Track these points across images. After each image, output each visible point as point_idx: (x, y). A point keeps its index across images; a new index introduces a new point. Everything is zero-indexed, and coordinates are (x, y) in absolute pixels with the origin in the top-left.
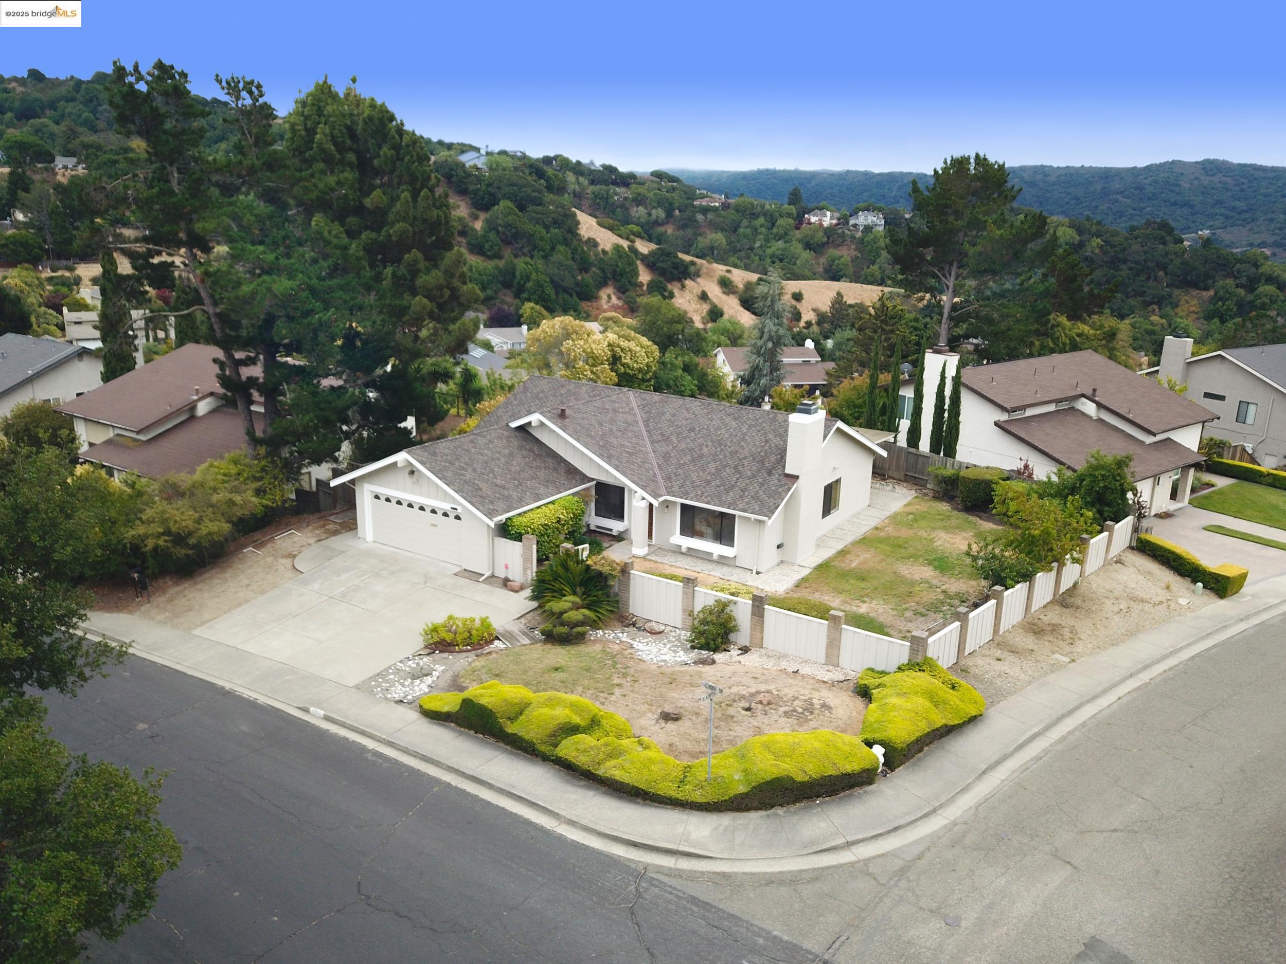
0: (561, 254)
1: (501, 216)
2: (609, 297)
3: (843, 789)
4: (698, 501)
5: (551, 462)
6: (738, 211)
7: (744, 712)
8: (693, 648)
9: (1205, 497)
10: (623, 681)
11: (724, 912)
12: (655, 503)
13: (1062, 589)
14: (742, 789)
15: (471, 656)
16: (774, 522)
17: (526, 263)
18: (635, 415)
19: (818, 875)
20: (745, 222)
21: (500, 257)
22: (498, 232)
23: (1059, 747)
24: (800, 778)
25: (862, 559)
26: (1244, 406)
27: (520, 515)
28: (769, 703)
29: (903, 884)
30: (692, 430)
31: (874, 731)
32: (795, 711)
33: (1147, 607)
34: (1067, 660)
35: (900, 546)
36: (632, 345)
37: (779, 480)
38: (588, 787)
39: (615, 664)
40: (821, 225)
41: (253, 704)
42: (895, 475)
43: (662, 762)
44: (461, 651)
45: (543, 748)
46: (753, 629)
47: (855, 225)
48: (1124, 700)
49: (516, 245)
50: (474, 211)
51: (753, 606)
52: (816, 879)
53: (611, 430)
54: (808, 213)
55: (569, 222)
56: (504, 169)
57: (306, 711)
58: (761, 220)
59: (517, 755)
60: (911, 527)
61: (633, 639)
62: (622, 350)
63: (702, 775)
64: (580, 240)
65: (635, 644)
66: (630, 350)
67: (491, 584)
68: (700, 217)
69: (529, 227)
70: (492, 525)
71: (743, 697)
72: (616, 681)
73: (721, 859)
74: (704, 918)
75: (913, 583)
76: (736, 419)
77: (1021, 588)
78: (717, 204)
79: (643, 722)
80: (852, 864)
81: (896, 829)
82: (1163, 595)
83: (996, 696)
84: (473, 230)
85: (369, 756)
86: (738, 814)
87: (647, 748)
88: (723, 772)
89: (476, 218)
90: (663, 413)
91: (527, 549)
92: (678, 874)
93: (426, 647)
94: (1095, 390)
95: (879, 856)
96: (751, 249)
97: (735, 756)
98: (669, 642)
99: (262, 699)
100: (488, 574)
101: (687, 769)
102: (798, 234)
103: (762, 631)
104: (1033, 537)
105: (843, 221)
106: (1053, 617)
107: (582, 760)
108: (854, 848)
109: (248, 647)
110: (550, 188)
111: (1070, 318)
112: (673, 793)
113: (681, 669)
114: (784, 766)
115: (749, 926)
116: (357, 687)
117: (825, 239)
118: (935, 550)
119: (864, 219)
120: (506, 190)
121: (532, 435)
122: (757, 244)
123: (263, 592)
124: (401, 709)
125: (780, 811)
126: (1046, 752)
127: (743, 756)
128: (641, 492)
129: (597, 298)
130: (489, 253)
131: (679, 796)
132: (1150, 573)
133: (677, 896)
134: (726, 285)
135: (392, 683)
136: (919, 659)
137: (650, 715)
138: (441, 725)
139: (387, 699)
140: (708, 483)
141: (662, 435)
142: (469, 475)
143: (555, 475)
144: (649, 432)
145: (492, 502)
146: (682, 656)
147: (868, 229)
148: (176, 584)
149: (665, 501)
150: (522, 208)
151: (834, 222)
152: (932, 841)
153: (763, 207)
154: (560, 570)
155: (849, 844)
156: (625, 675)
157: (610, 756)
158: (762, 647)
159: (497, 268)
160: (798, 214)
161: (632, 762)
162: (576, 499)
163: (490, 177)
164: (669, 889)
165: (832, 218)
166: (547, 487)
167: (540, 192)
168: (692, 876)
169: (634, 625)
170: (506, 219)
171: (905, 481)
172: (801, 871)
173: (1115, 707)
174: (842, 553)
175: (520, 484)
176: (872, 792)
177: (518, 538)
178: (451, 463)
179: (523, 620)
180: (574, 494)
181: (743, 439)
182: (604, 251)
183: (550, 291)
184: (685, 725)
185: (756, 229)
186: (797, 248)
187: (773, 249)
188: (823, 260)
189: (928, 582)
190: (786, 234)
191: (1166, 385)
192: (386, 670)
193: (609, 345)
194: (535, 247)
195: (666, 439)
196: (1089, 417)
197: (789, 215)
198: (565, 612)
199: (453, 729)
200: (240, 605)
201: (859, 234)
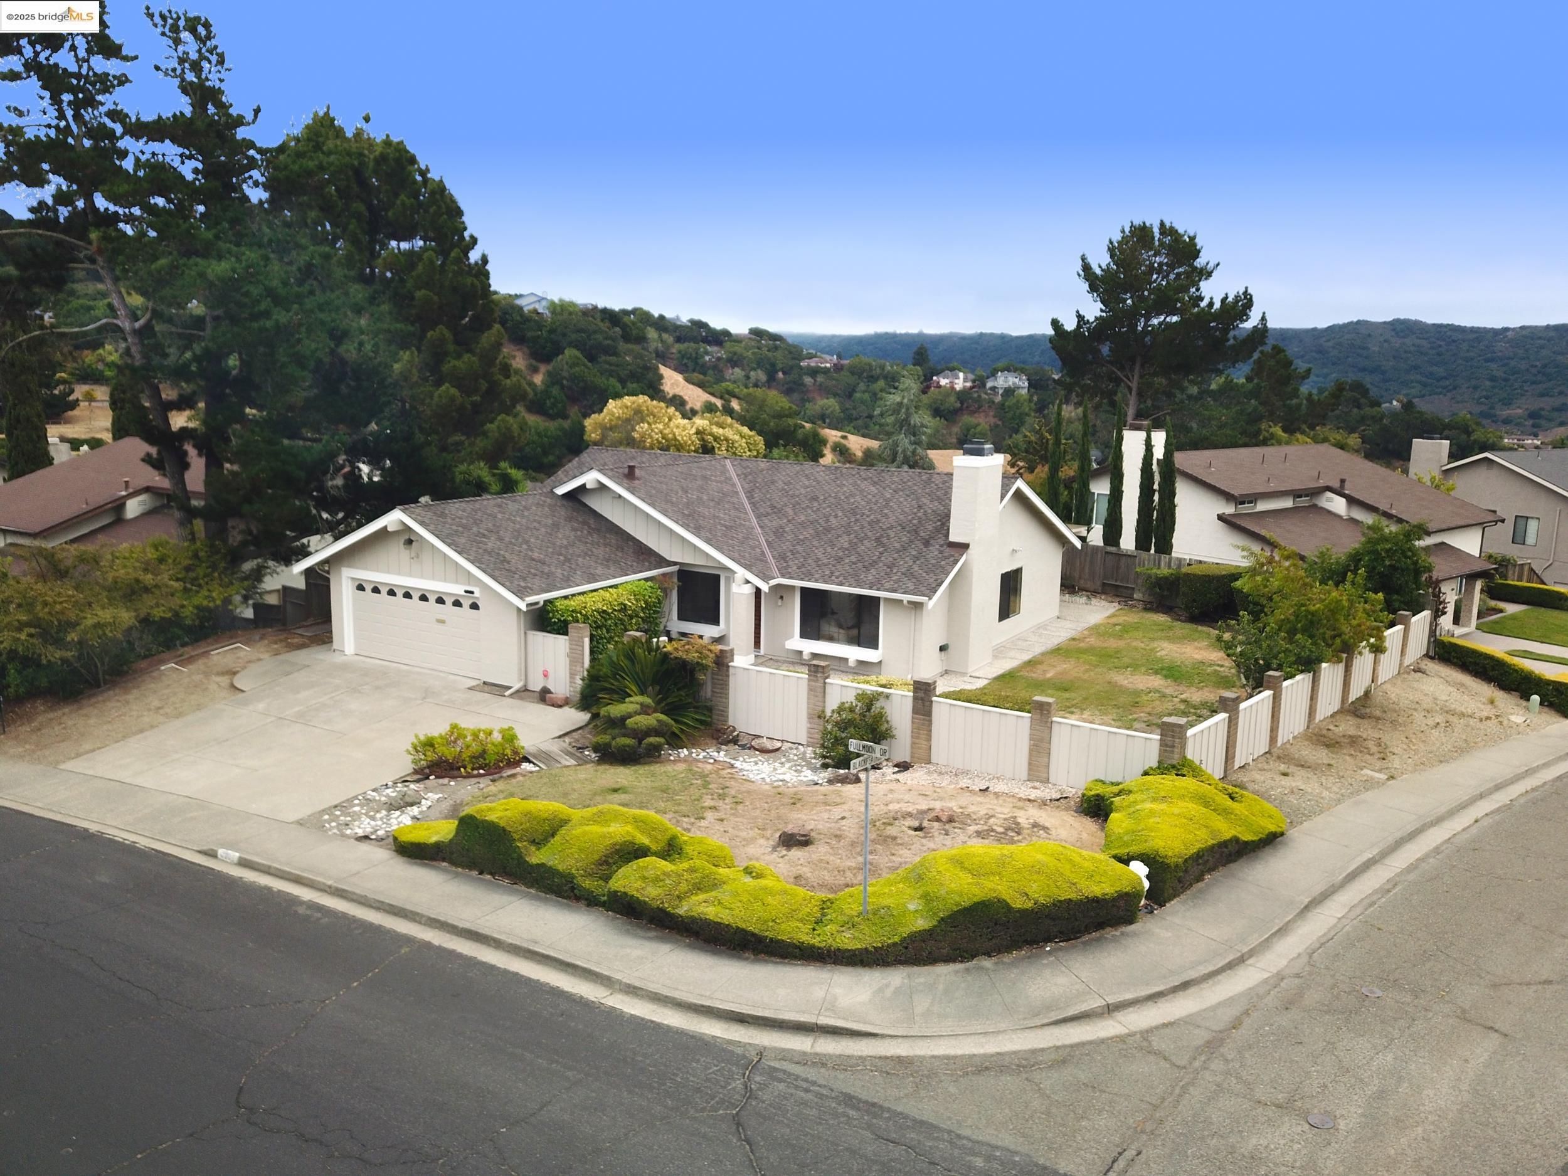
1: (566, 367)
3: (1087, 930)
4: (825, 582)
5: (613, 539)
6: (853, 373)
7: (913, 833)
8: (825, 766)
9: (1495, 622)
10: (721, 803)
11: (906, 1117)
12: (765, 588)
13: (1352, 698)
14: (922, 924)
15: (484, 782)
16: (935, 603)
18: (734, 485)
19: (1065, 1056)
20: (862, 386)
21: (565, 417)
22: (562, 387)
23: (1412, 877)
24: (1018, 903)
25: (1059, 669)
26: (1521, 522)
27: (566, 597)
28: (951, 820)
29: (1217, 1065)
30: (815, 498)
31: (1126, 844)
32: (993, 830)
33: (1472, 722)
34: (1383, 776)
35: (1110, 656)
36: (729, 433)
37: (941, 552)
38: (662, 939)
39: (706, 785)
40: (952, 388)
41: (130, 849)
42: (1089, 585)
43: (785, 892)
44: (469, 776)
45: (588, 884)
46: (915, 735)
47: (994, 388)
48: (1485, 822)
49: (585, 403)
50: (534, 362)
51: (915, 698)
52: (1064, 1061)
53: (700, 499)
54: (937, 374)
55: (650, 375)
56: (570, 314)
57: (212, 854)
58: (882, 383)
59: (546, 901)
60: (1121, 637)
61: (734, 759)
62: (716, 439)
63: (852, 908)
65: (738, 764)
66: (727, 440)
67: (521, 699)
68: (808, 380)
69: (601, 381)
70: (524, 608)
71: (910, 815)
72: (708, 803)
73: (892, 1036)
74: (869, 1127)
75: (1137, 693)
76: (875, 484)
77: (1302, 681)
78: (828, 365)
79: (751, 850)
80: (1121, 1039)
81: (1185, 985)
82: (1488, 711)
83: (1297, 817)
84: (532, 385)
85: (301, 910)
86: (916, 969)
87: (759, 876)
88: (888, 901)
89: (535, 370)
90: (773, 482)
91: (576, 645)
92: (820, 1061)
93: (416, 772)
94: (1343, 481)
95: (1165, 1025)
96: (870, 417)
97: (905, 879)
98: (789, 761)
99: (143, 842)
100: (517, 685)
101: (825, 905)
102: (926, 399)
103: (929, 738)
104: (1313, 614)
105: (979, 383)
106: (1347, 727)
107: (651, 894)
108: (1120, 1016)
109: (140, 781)
110: (627, 338)
111: (1285, 430)
112: (803, 935)
113: (809, 789)
114: (989, 885)
115: (954, 1138)
116: (300, 823)
117: (958, 405)
118: (1161, 660)
119: (1003, 381)
120: (573, 336)
121: (586, 506)
122: (878, 411)
123: (179, 715)
124: (364, 847)
125: (987, 963)
126: (1393, 883)
127: (920, 878)
128: (741, 572)
130: (551, 412)
131: (816, 941)
132: (1462, 685)
133: (821, 1096)
134: (842, 452)
135: (356, 817)
136: (1176, 759)
137: (762, 841)
138: (426, 865)
139: (343, 835)
140: (839, 560)
141: (773, 507)
142: (492, 543)
143: (620, 554)
144: (753, 504)
145: (524, 579)
146: (808, 775)
147: (1009, 392)
148: (52, 709)
149: (779, 586)
150: (592, 358)
151: (969, 384)
152: (1252, 1001)
153: (883, 368)
154: (625, 663)
155: (1111, 1009)
156: (722, 797)
157: (698, 888)
158: (929, 762)
159: (562, 429)
160: (925, 376)
161: (735, 894)
162: (649, 583)
163: (553, 323)
164: (805, 1085)
165: (965, 380)
166: (608, 567)
167: (613, 340)
168: (844, 1064)
169: (735, 741)
170: (574, 370)
171: (1103, 592)
172: (1034, 1052)
173: (1474, 830)
174: (1031, 664)
175: (568, 560)
176: (1135, 934)
177: (562, 629)
178: (465, 527)
179: (567, 739)
180: (647, 580)
181: (887, 506)
182: (693, 411)
184: (818, 851)
185: (875, 394)
188: (956, 429)
189: (1159, 692)
191: (1429, 483)
192: (350, 801)
193: (698, 432)
195: (778, 512)
196: (1339, 517)
197: (915, 377)
198: (630, 716)
199: (444, 870)
200: (142, 731)
201: (999, 399)
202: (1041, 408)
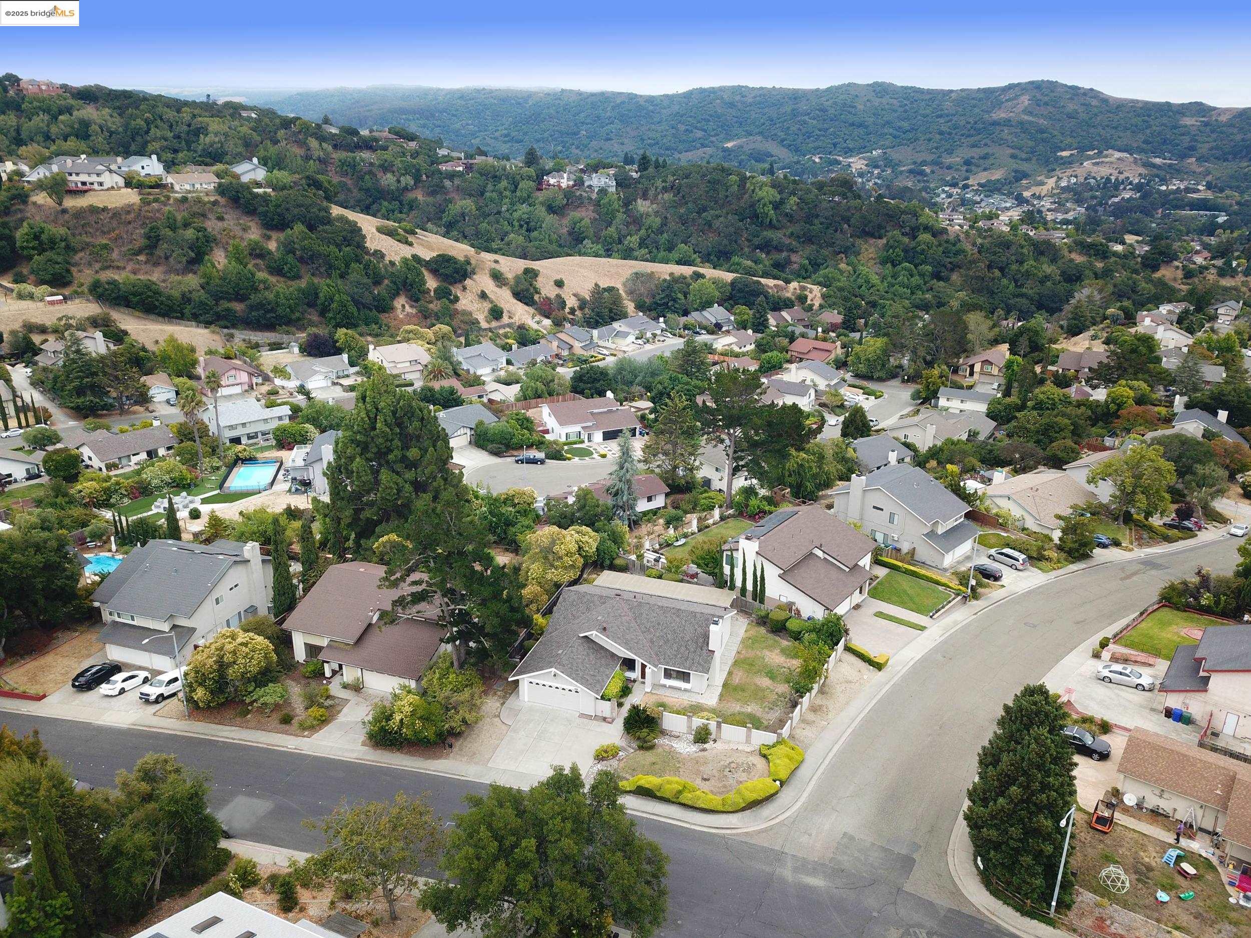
0: (356, 273)
1: (296, 239)
2: (403, 306)
3: (772, 798)
4: (672, 667)
5: (603, 653)
6: (481, 174)
8: (695, 743)
10: (680, 765)
11: (752, 843)
13: (821, 685)
14: (744, 804)
17: (328, 286)
20: (490, 187)
21: (300, 278)
22: (295, 255)
23: (829, 767)
24: (759, 798)
25: (738, 676)
27: (606, 689)
28: (736, 767)
29: (795, 825)
31: (773, 774)
32: (745, 769)
34: (826, 723)
35: (751, 664)
37: (707, 653)
38: (693, 811)
39: (672, 756)
40: (559, 186)
45: (672, 799)
46: (717, 733)
47: (590, 187)
49: (313, 266)
50: (265, 231)
52: (771, 829)
54: (547, 174)
55: (357, 239)
56: (285, 186)
58: (504, 183)
59: (664, 803)
60: (752, 648)
61: (671, 742)
62: (584, 543)
64: (367, 252)
65: (673, 744)
66: (587, 542)
67: (598, 721)
68: (447, 183)
69: (324, 249)
70: (600, 698)
71: (726, 765)
73: (744, 828)
74: (747, 846)
77: (807, 695)
78: (461, 169)
79: (699, 783)
80: (779, 823)
81: (788, 809)
82: (858, 676)
83: (806, 748)
84: (270, 253)
86: (744, 812)
87: (705, 793)
89: (269, 238)
93: (595, 760)
95: (786, 819)
96: (499, 213)
97: (737, 793)
98: (685, 741)
100: (594, 715)
102: (541, 196)
103: (721, 734)
105: (579, 183)
106: (818, 701)
107: (688, 802)
108: (778, 817)
113: (697, 755)
114: (754, 795)
115: (760, 846)
117: (565, 202)
118: (766, 665)
119: (598, 181)
120: (296, 211)
121: (591, 640)
122: (504, 208)
123: (501, 739)
125: (753, 809)
126: (825, 769)
128: (648, 665)
129: (392, 309)
130: (288, 274)
131: (722, 809)
133: (737, 842)
134: (497, 277)
136: (780, 740)
137: (699, 780)
140: (675, 656)
141: (645, 628)
142: (581, 674)
143: (608, 660)
145: (596, 687)
146: (694, 748)
147: (603, 191)
148: (458, 742)
150: (311, 228)
151: (571, 183)
152: (799, 811)
153: (504, 169)
156: (679, 762)
157: (696, 799)
158: (722, 740)
159: (300, 290)
160: (537, 176)
164: (735, 840)
165: (568, 179)
166: (611, 669)
169: (668, 735)
170: (303, 244)
171: (745, 614)
172: (766, 827)
174: (729, 674)
175: (599, 670)
176: (778, 798)
177: (609, 699)
179: (626, 740)
180: (618, 668)
182: (392, 263)
183: (353, 309)
184: (712, 782)
185: (501, 193)
186: (541, 211)
187: (519, 213)
188: (566, 221)
189: (769, 688)
190: (529, 197)
192: (588, 773)
194: (331, 267)
196: (820, 558)
197: (529, 178)
200: (496, 748)
201: (594, 196)
202: (627, 203)
